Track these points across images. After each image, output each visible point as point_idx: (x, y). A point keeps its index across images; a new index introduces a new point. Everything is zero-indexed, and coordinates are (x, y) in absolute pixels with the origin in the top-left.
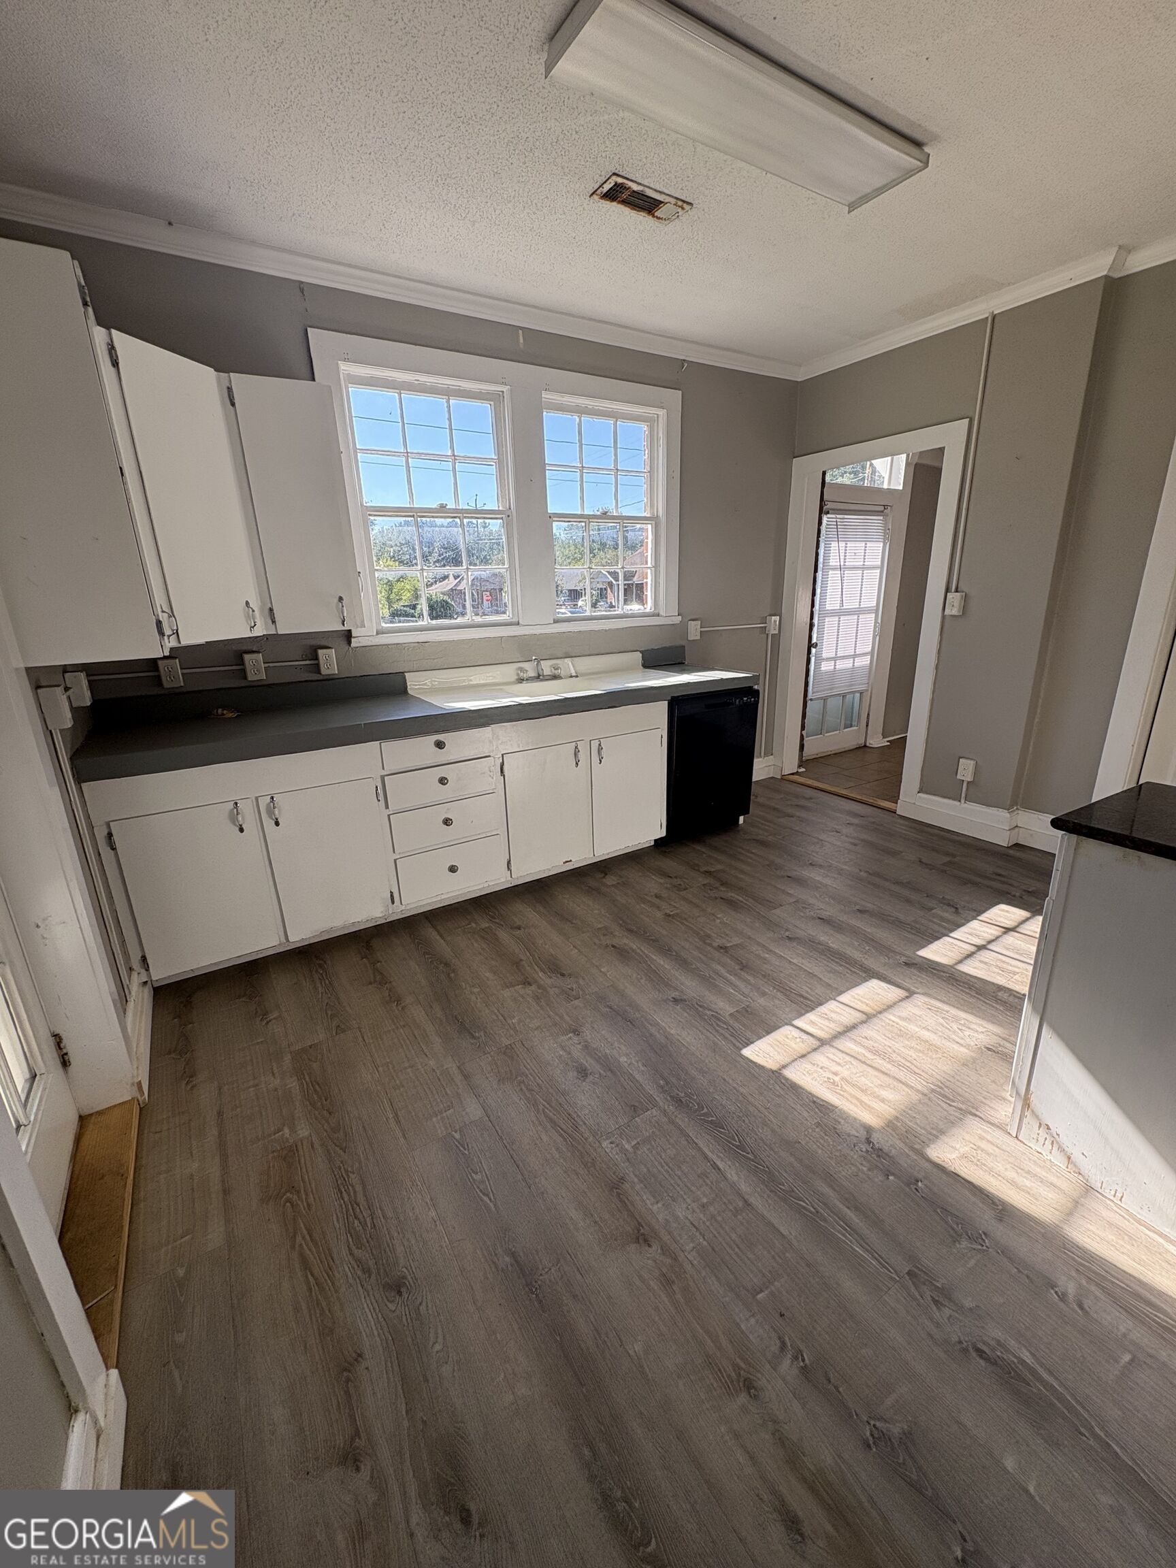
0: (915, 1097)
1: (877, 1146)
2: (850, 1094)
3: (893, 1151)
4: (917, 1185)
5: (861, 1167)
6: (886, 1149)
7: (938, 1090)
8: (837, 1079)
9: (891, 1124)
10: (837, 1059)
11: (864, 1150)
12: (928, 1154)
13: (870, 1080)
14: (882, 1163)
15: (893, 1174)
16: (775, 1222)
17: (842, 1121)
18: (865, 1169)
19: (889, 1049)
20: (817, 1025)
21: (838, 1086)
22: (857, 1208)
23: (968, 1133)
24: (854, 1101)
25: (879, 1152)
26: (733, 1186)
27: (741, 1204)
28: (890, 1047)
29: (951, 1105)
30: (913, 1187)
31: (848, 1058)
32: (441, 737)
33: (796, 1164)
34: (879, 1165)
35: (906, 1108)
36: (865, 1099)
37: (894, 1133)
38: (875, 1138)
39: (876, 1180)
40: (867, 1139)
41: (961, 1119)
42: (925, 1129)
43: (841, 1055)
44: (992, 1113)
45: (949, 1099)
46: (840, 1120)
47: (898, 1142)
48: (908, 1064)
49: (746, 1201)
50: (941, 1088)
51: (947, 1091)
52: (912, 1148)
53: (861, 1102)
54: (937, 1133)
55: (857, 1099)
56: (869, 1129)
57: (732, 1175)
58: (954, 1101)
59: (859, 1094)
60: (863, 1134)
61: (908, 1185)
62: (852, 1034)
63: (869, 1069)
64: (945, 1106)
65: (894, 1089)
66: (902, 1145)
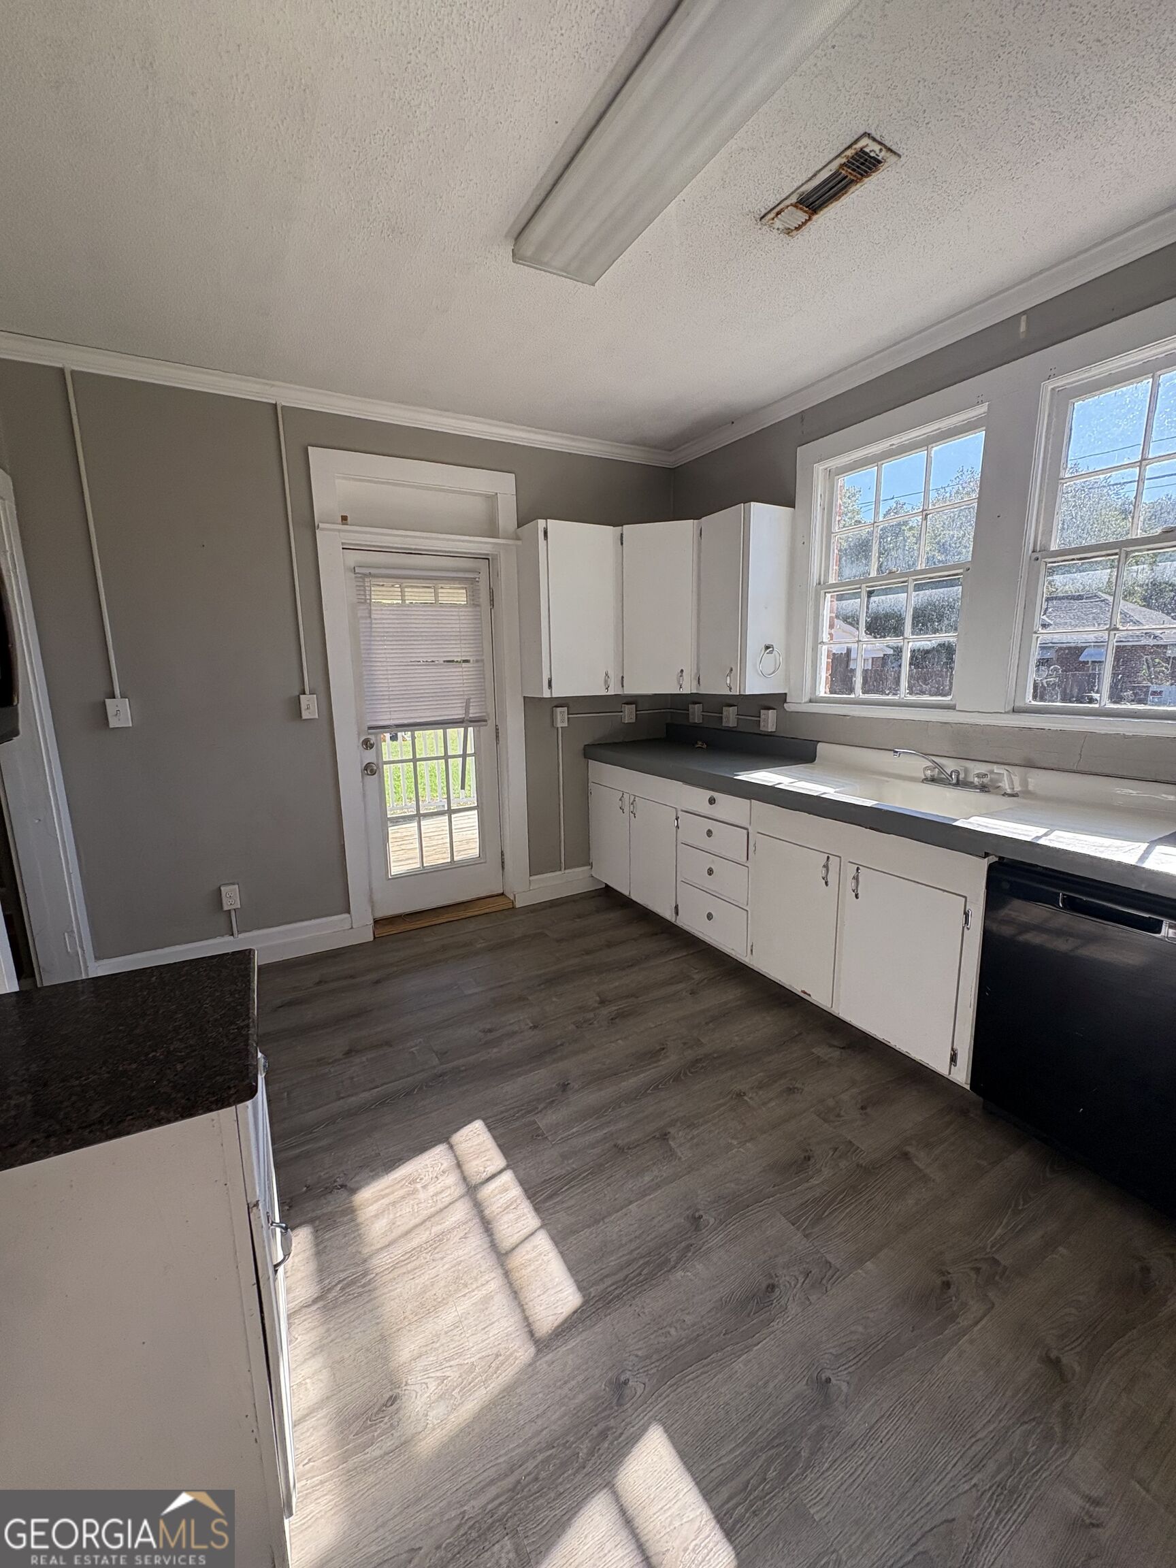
0: (366, 1251)
1: (336, 1191)
2: (397, 1190)
3: (325, 1201)
4: (287, 1205)
5: (326, 1171)
6: (330, 1197)
7: (363, 1281)
8: (419, 1186)
9: (351, 1211)
10: (443, 1195)
11: (338, 1179)
12: (305, 1229)
13: (406, 1215)
14: (320, 1187)
15: (306, 1192)
16: (320, 1110)
17: (371, 1174)
18: (322, 1174)
19: (439, 1256)
20: (500, 1193)
21: (410, 1183)
22: (297, 1157)
23: (302, 1278)
24: (387, 1191)
25: (329, 1190)
26: (356, 1094)
27: (342, 1095)
28: (442, 1259)
29: (339, 1282)
30: (288, 1201)
31: (440, 1205)
32: (716, 795)
33: (353, 1131)
34: (320, 1185)
35: (359, 1235)
36: (385, 1201)
37: (340, 1209)
38: (343, 1194)
39: (309, 1178)
40: (346, 1186)
41: (321, 1281)
42: (328, 1239)
43: (447, 1200)
44: (307, 1325)
45: (348, 1285)
46: (374, 1173)
47: (330, 1209)
48: (410, 1267)
49: (343, 1098)
50: (364, 1286)
51: (355, 1290)
52: (318, 1218)
53: (383, 1197)
54: (320, 1249)
55: (387, 1195)
56: (353, 1191)
57: (366, 1095)
58: (342, 1289)
59: (392, 1198)
60: (350, 1184)
61: (291, 1199)
62: (475, 1224)
63: (418, 1220)
64: (342, 1276)
65: (385, 1234)
66: (325, 1211)
